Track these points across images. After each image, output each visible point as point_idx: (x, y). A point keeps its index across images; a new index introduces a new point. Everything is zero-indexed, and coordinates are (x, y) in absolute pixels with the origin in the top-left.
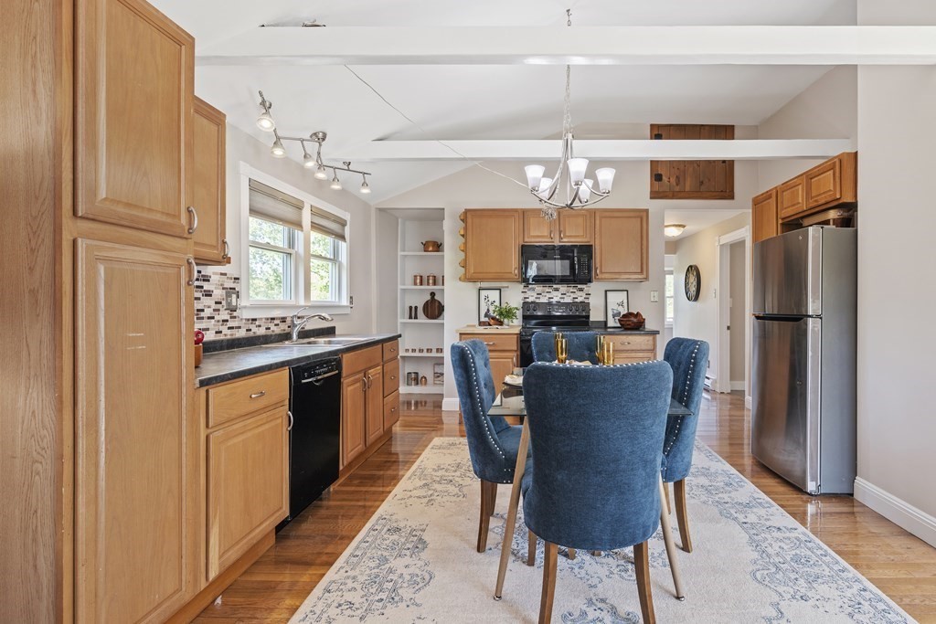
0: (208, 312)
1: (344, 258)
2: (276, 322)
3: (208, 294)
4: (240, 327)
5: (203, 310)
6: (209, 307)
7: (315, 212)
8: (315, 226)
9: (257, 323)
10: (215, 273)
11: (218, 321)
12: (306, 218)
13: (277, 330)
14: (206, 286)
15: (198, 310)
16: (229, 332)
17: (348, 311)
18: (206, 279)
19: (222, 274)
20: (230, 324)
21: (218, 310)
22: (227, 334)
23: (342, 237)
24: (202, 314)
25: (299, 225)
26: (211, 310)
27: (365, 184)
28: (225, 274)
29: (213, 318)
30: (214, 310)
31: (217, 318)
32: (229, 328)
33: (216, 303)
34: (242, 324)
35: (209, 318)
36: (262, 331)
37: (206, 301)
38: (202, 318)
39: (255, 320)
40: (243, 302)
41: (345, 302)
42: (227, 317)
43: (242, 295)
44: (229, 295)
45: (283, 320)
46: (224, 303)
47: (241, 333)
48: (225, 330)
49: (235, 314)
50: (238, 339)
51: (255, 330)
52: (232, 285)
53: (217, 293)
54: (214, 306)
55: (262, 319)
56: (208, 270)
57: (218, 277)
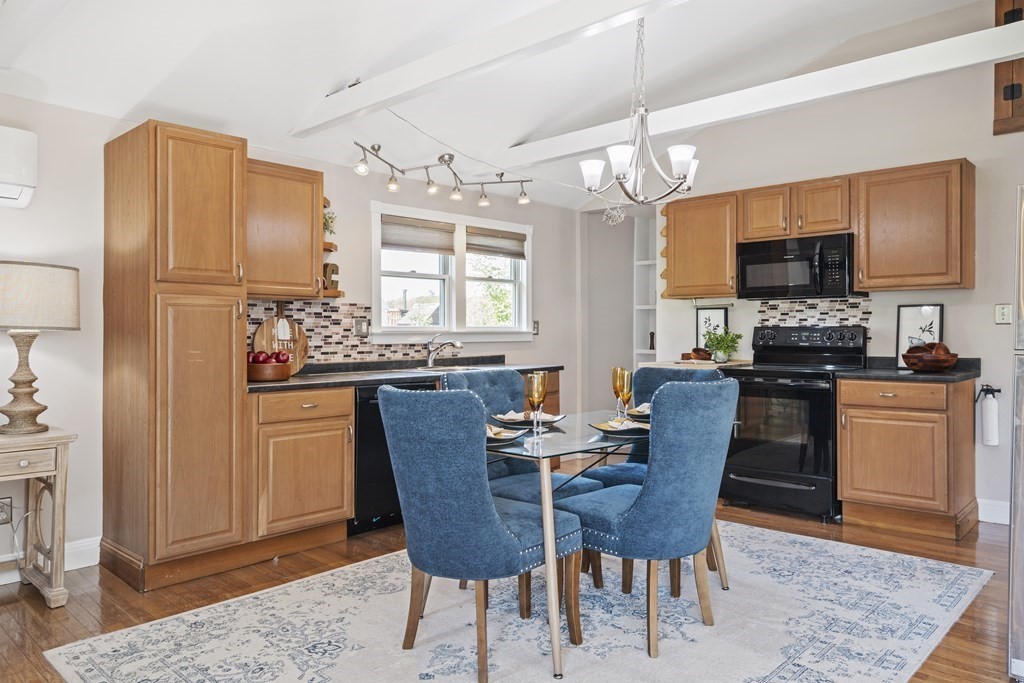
0: (336, 338)
1: (524, 278)
2: (416, 348)
3: (337, 323)
4: (371, 352)
5: (331, 337)
6: (337, 334)
7: (471, 231)
8: (470, 247)
9: (392, 349)
10: (343, 305)
11: (347, 346)
12: (460, 239)
13: (418, 356)
14: (334, 316)
15: (326, 337)
16: (359, 356)
17: (530, 338)
18: (335, 310)
19: (351, 305)
20: (359, 349)
21: (348, 337)
22: (356, 358)
23: (521, 255)
24: (330, 340)
25: (450, 250)
26: (339, 336)
27: (523, 194)
28: (355, 305)
29: (341, 343)
30: (343, 337)
31: (345, 343)
32: (359, 353)
33: (345, 330)
34: (373, 349)
35: (337, 343)
36: (399, 356)
37: (334, 329)
38: (331, 343)
39: (390, 346)
40: (374, 329)
41: (525, 327)
42: (358, 343)
43: (373, 323)
44: (358, 323)
45: (425, 346)
46: (354, 330)
47: (374, 358)
48: (354, 354)
49: (365, 340)
50: (366, 363)
51: (389, 355)
52: (363, 314)
53: (346, 322)
54: (342, 333)
55: (398, 345)
56: (337, 302)
57: (347, 308)
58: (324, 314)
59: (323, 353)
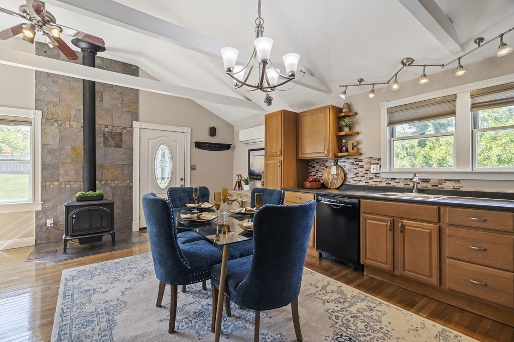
0: (361, 174)
3: (362, 167)
4: (381, 182)
5: (358, 173)
8: (481, 105)
9: (396, 181)
11: (367, 178)
12: (463, 103)
14: (360, 164)
18: (361, 161)
19: (369, 158)
20: (374, 180)
21: (368, 173)
22: (372, 184)
24: (358, 175)
26: (363, 173)
28: (372, 157)
29: (364, 176)
30: (365, 173)
33: (366, 170)
34: (383, 180)
35: (361, 176)
36: (402, 185)
37: (360, 169)
39: (395, 179)
40: (384, 170)
42: (374, 176)
44: (373, 167)
46: (371, 170)
47: (383, 184)
48: (371, 182)
49: (378, 175)
50: (379, 187)
51: (393, 184)
52: (377, 162)
53: (366, 166)
54: (364, 171)
55: (401, 179)
56: (362, 157)
57: (367, 159)
58: (355, 163)
59: (355, 181)
